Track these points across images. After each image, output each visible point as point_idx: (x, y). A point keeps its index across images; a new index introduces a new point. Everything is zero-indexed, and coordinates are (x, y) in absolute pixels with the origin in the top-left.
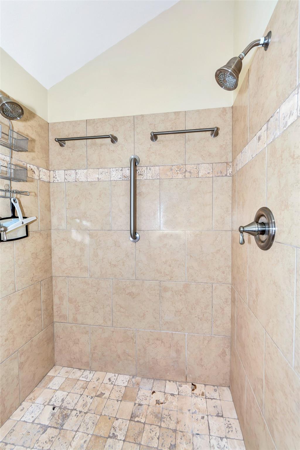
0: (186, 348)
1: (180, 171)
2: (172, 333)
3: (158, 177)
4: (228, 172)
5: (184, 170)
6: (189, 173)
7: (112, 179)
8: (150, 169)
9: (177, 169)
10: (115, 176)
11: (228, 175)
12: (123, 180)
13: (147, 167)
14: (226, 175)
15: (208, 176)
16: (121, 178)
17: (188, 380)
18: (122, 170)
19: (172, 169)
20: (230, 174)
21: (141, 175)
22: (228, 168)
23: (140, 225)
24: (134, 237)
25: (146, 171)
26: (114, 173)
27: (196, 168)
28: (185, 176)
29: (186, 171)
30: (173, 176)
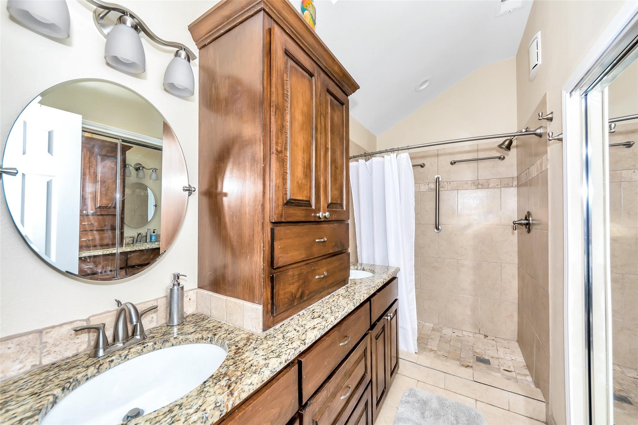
0: (479, 309)
1: (474, 184)
2: (468, 297)
3: (456, 189)
4: (514, 184)
5: (477, 183)
6: (481, 186)
7: (421, 191)
8: (450, 183)
9: (471, 183)
10: (423, 189)
11: (514, 186)
12: (429, 191)
13: (447, 182)
14: (512, 186)
15: (497, 187)
16: (427, 190)
17: (481, 332)
18: (428, 185)
19: (467, 183)
20: (515, 185)
21: (443, 187)
22: (514, 181)
23: (443, 220)
24: (437, 228)
25: (446, 185)
26: (422, 187)
27: (487, 182)
28: (478, 187)
29: (479, 184)
30: (468, 187)
